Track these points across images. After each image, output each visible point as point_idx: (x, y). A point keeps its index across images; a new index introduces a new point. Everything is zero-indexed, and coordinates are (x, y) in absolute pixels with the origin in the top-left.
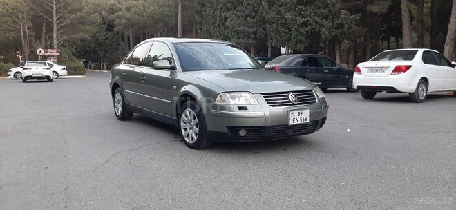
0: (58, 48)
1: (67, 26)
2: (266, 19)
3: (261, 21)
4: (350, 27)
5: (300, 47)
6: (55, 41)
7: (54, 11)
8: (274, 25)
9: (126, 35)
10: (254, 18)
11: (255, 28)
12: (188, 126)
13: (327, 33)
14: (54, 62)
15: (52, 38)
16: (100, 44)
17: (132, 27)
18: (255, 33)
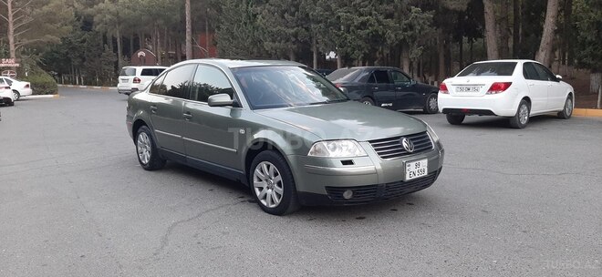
0: (17, 57)
1: (29, 25)
2: (311, 17)
3: (302, 19)
4: (422, 29)
5: (358, 54)
6: (12, 48)
7: (9, 5)
8: (322, 25)
9: (109, 35)
10: (293, 15)
11: (295, 29)
12: (265, 185)
13: (393, 36)
14: (11, 76)
15: (8, 43)
16: (74, 49)
17: (119, 24)
18: (296, 35)
